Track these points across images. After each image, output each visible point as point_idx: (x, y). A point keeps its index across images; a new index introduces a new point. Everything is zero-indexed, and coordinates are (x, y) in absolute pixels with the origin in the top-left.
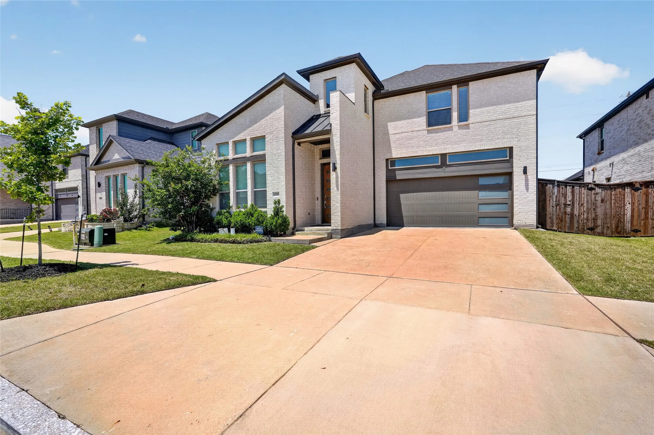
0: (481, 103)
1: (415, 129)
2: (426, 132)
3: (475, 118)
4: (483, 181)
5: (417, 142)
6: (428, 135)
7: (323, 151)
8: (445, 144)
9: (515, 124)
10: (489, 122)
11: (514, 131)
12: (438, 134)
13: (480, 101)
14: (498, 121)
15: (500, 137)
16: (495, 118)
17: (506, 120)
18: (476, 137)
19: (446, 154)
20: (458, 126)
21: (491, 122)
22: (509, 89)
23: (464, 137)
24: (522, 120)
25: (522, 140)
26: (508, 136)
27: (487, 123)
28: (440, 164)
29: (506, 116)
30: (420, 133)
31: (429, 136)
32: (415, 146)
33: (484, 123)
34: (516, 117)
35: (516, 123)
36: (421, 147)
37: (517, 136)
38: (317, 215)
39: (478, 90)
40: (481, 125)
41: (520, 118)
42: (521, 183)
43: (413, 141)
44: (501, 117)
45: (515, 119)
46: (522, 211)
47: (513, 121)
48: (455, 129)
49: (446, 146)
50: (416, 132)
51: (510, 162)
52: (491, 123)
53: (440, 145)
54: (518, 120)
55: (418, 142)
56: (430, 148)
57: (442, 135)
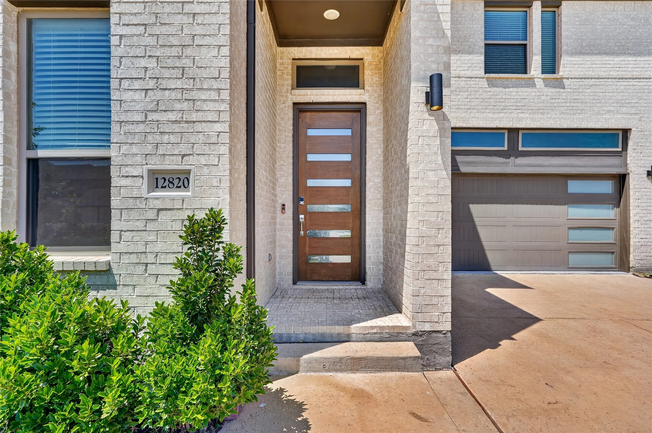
0: (582, 44)
1: (463, 72)
2: (484, 83)
3: (571, 69)
4: (574, 187)
5: (466, 100)
6: (488, 89)
7: (299, 69)
8: (519, 111)
9: (635, 89)
10: (593, 80)
11: (633, 101)
12: (507, 90)
13: (580, 41)
14: (610, 80)
15: (611, 108)
16: (603, 75)
17: (621, 80)
18: (572, 104)
19: (517, 130)
20: (543, 79)
21: (598, 80)
22: (625, 26)
23: (553, 101)
24: (645, 84)
25: (645, 119)
26: (624, 110)
27: (591, 82)
28: (506, 148)
29: (621, 74)
30: (472, 83)
31: (490, 91)
32: (463, 107)
33: (586, 80)
34: (636, 78)
35: (636, 87)
36: (474, 111)
37: (638, 112)
38: (281, 257)
39: (577, 19)
40: (581, 83)
41: (642, 80)
42: (643, 194)
43: (459, 97)
44: (614, 74)
45: (635, 80)
46: (645, 243)
47: (631, 84)
48: (539, 83)
49: (521, 115)
50: (465, 79)
51: (621, 156)
52: (598, 82)
53: (511, 111)
54: (639, 84)
55: (468, 100)
56: (491, 115)
57: (515, 93)
